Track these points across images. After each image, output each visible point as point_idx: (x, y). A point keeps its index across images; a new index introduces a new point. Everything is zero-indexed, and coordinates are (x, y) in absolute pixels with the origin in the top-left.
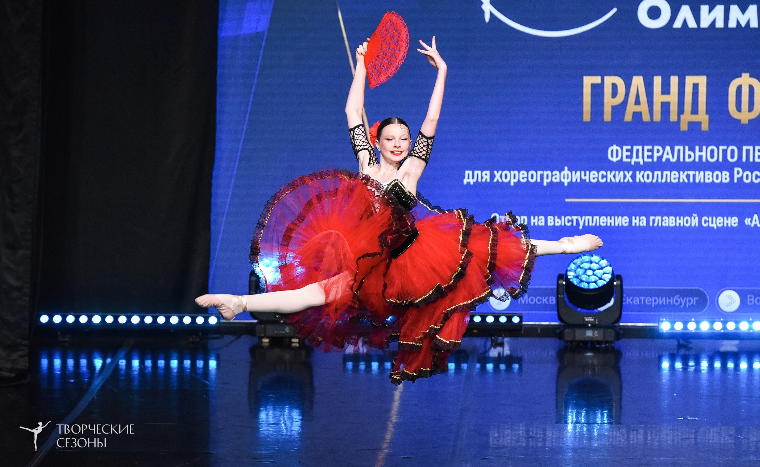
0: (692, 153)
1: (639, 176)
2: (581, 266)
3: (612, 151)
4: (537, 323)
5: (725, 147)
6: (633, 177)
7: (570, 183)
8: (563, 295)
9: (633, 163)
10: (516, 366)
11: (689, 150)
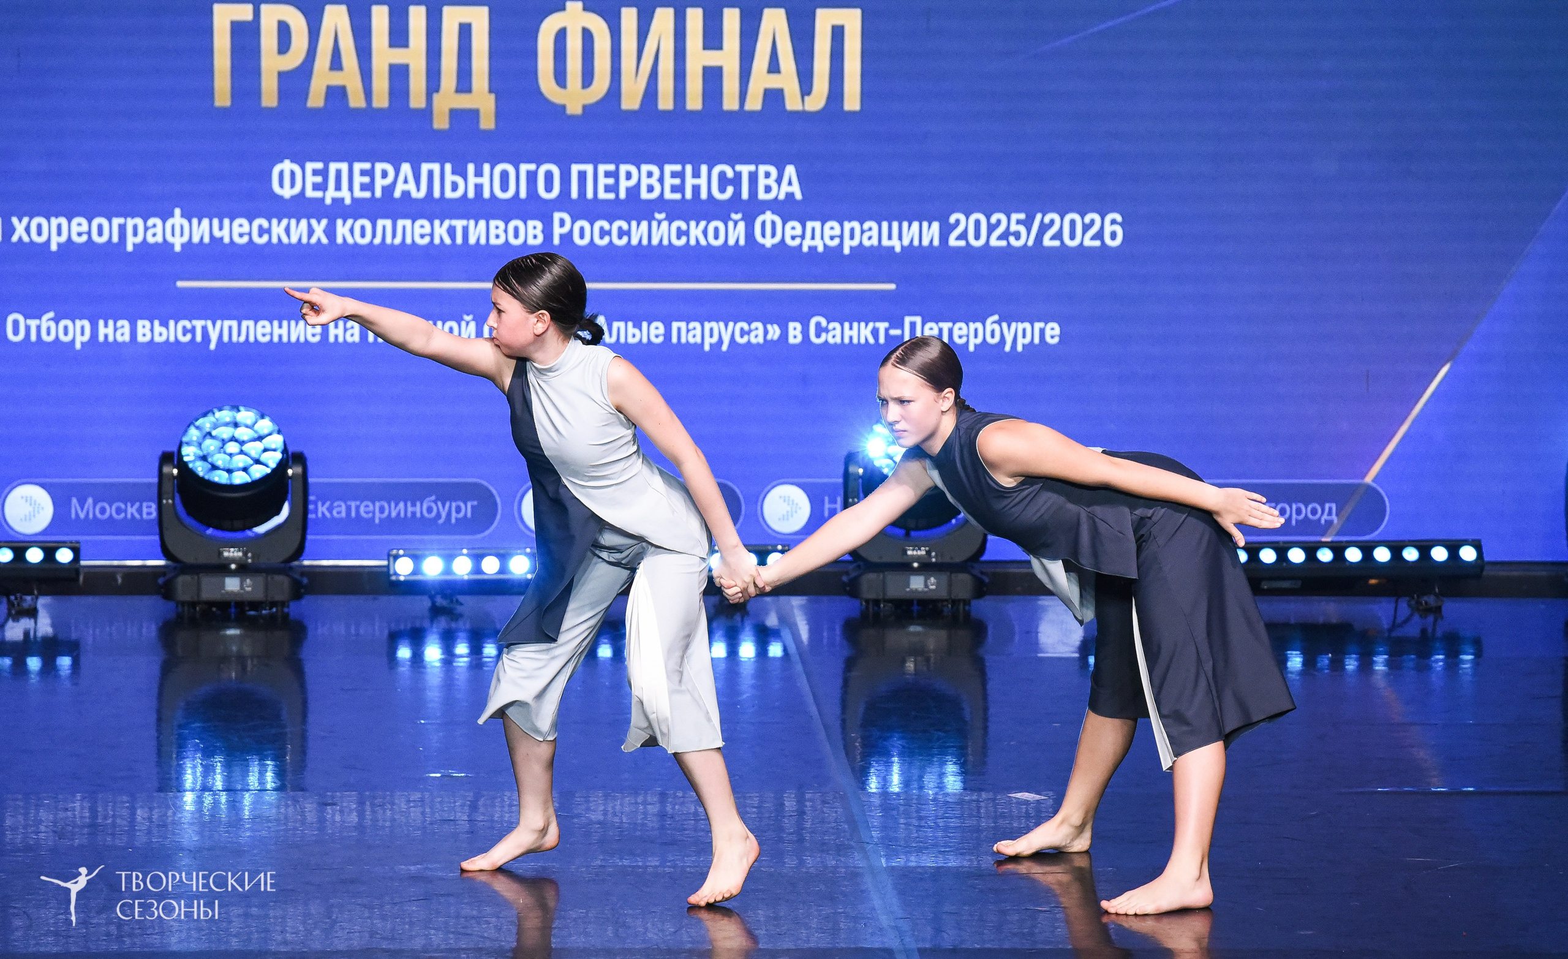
0: (459, 180)
1: (342, 230)
2: (214, 433)
3: (281, 174)
4: (116, 563)
5: (532, 167)
6: (330, 232)
7: (188, 246)
8: (173, 499)
9: (328, 201)
10: (65, 662)
11: (454, 172)
